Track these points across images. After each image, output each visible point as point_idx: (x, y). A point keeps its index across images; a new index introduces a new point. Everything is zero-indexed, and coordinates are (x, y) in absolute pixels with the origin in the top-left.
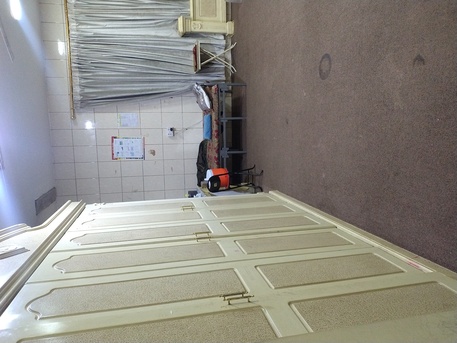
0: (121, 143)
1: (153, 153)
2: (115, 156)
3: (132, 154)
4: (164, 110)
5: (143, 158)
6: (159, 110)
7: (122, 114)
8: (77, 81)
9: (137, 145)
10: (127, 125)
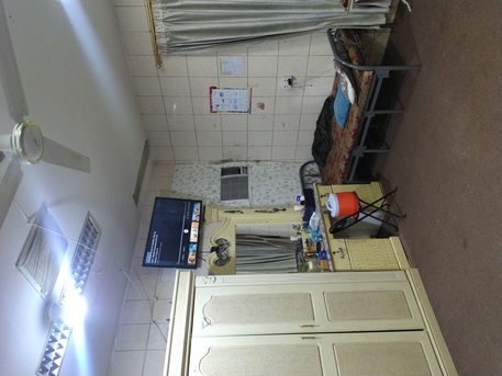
0: (221, 95)
1: (262, 106)
2: (214, 109)
3: (236, 107)
4: (282, 52)
5: (249, 111)
6: (276, 53)
7: (224, 59)
8: (160, 14)
9: (243, 96)
10: (229, 73)
